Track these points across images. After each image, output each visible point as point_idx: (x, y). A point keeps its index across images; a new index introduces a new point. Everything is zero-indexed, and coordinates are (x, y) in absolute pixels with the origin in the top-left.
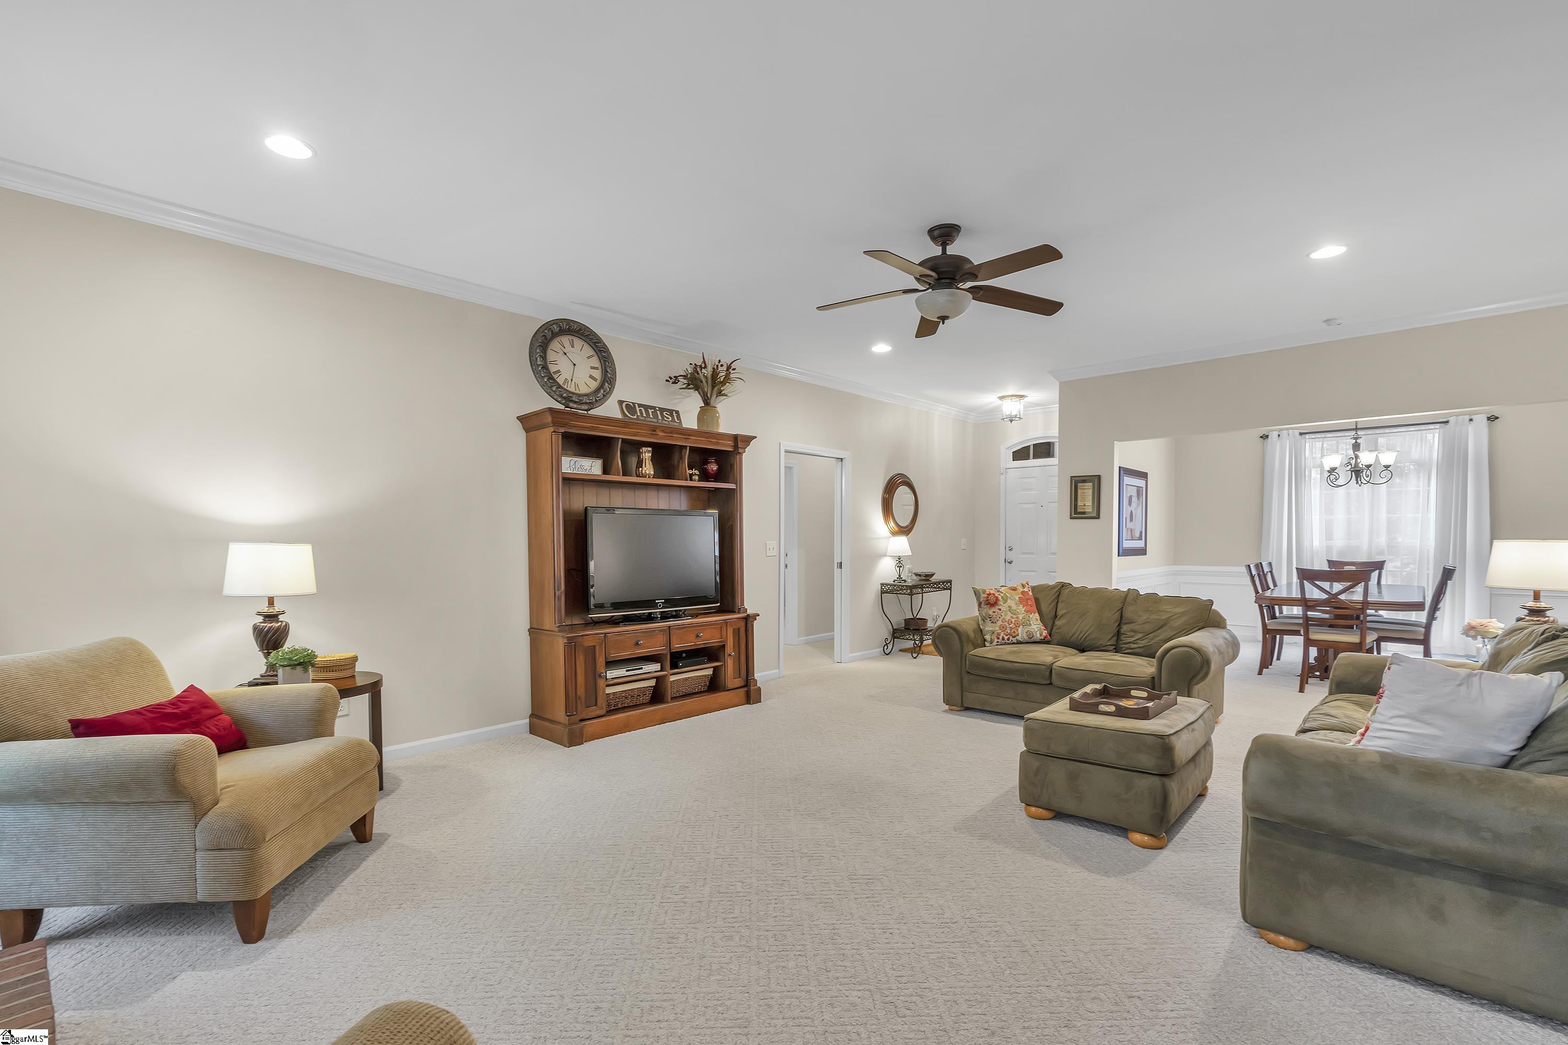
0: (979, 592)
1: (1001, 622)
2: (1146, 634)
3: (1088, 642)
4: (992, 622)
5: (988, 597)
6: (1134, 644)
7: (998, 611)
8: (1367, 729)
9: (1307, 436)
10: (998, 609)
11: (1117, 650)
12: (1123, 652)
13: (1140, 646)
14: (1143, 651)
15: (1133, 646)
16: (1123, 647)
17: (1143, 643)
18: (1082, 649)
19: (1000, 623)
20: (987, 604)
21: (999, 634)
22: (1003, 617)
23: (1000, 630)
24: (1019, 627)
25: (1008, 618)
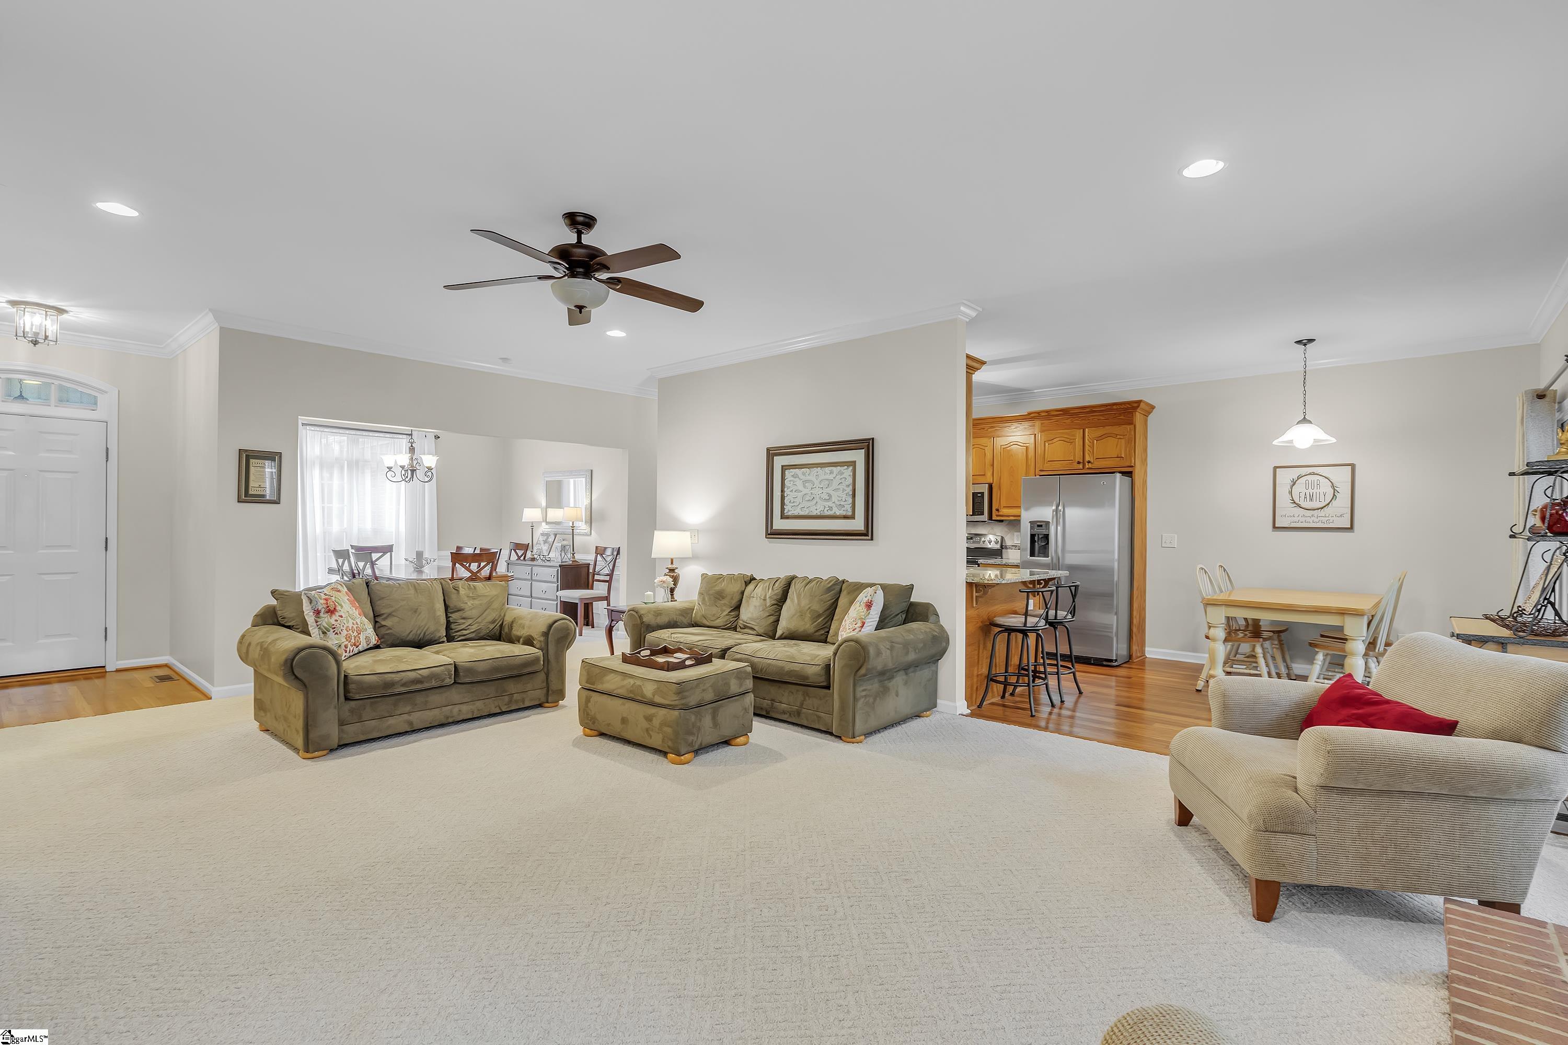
0: (315, 598)
1: (345, 631)
2: (475, 619)
3: (428, 636)
4: (336, 633)
5: (327, 603)
6: (466, 630)
7: (340, 618)
8: (864, 623)
9: (308, 428)
10: (339, 616)
11: (450, 639)
12: (456, 640)
13: (472, 631)
14: (475, 635)
15: (465, 632)
16: (455, 635)
17: (474, 628)
18: (419, 644)
19: (345, 633)
20: (327, 612)
21: (346, 647)
22: (347, 625)
23: (347, 640)
24: (360, 634)
25: (350, 625)
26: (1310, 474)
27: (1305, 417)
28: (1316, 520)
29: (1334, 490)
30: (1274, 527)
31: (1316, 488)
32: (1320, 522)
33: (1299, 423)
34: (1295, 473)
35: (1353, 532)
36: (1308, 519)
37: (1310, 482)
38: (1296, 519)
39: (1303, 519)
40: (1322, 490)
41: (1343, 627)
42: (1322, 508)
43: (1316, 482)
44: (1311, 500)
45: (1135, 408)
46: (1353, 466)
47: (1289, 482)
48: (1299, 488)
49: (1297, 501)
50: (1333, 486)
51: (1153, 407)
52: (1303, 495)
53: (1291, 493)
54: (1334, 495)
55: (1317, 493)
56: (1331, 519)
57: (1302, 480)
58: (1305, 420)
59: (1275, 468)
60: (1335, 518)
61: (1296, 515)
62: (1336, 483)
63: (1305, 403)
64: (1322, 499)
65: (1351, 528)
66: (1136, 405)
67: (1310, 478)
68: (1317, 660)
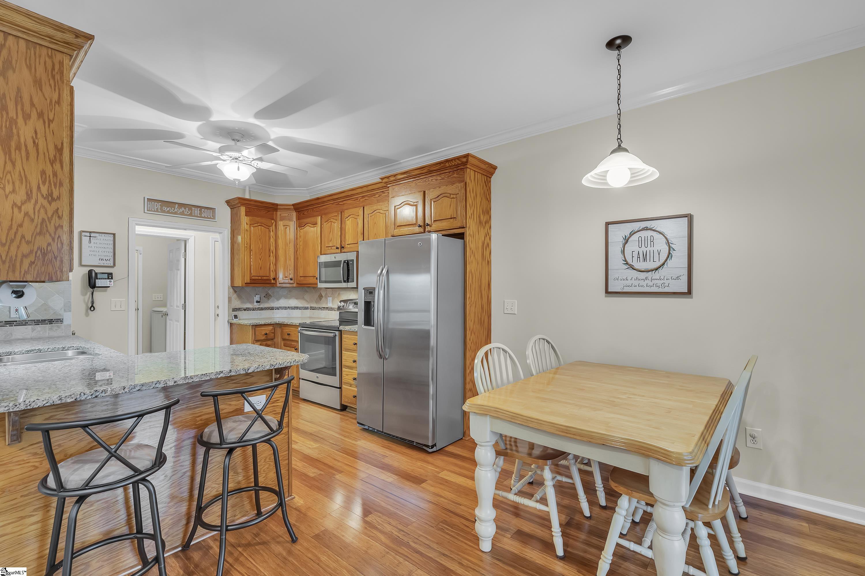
26: (643, 229)
27: (619, 146)
28: (650, 284)
29: (670, 247)
30: (607, 292)
31: (649, 246)
32: (655, 286)
33: (613, 152)
34: (627, 229)
35: (692, 298)
36: (642, 283)
37: (643, 239)
38: (629, 282)
39: (636, 283)
40: (656, 248)
41: (649, 476)
42: (656, 269)
43: (649, 238)
44: (645, 260)
45: (465, 164)
46: (690, 218)
47: (621, 240)
48: (632, 247)
49: (630, 261)
50: (668, 243)
51: (495, 168)
52: (635, 255)
53: (623, 252)
54: (669, 253)
55: (652, 252)
56: (667, 282)
57: (635, 237)
58: (620, 148)
59: (608, 224)
60: (670, 281)
61: (629, 278)
62: (672, 239)
63: (620, 127)
64: (656, 259)
65: (689, 293)
66: (464, 160)
67: (643, 234)
68: (620, 508)
